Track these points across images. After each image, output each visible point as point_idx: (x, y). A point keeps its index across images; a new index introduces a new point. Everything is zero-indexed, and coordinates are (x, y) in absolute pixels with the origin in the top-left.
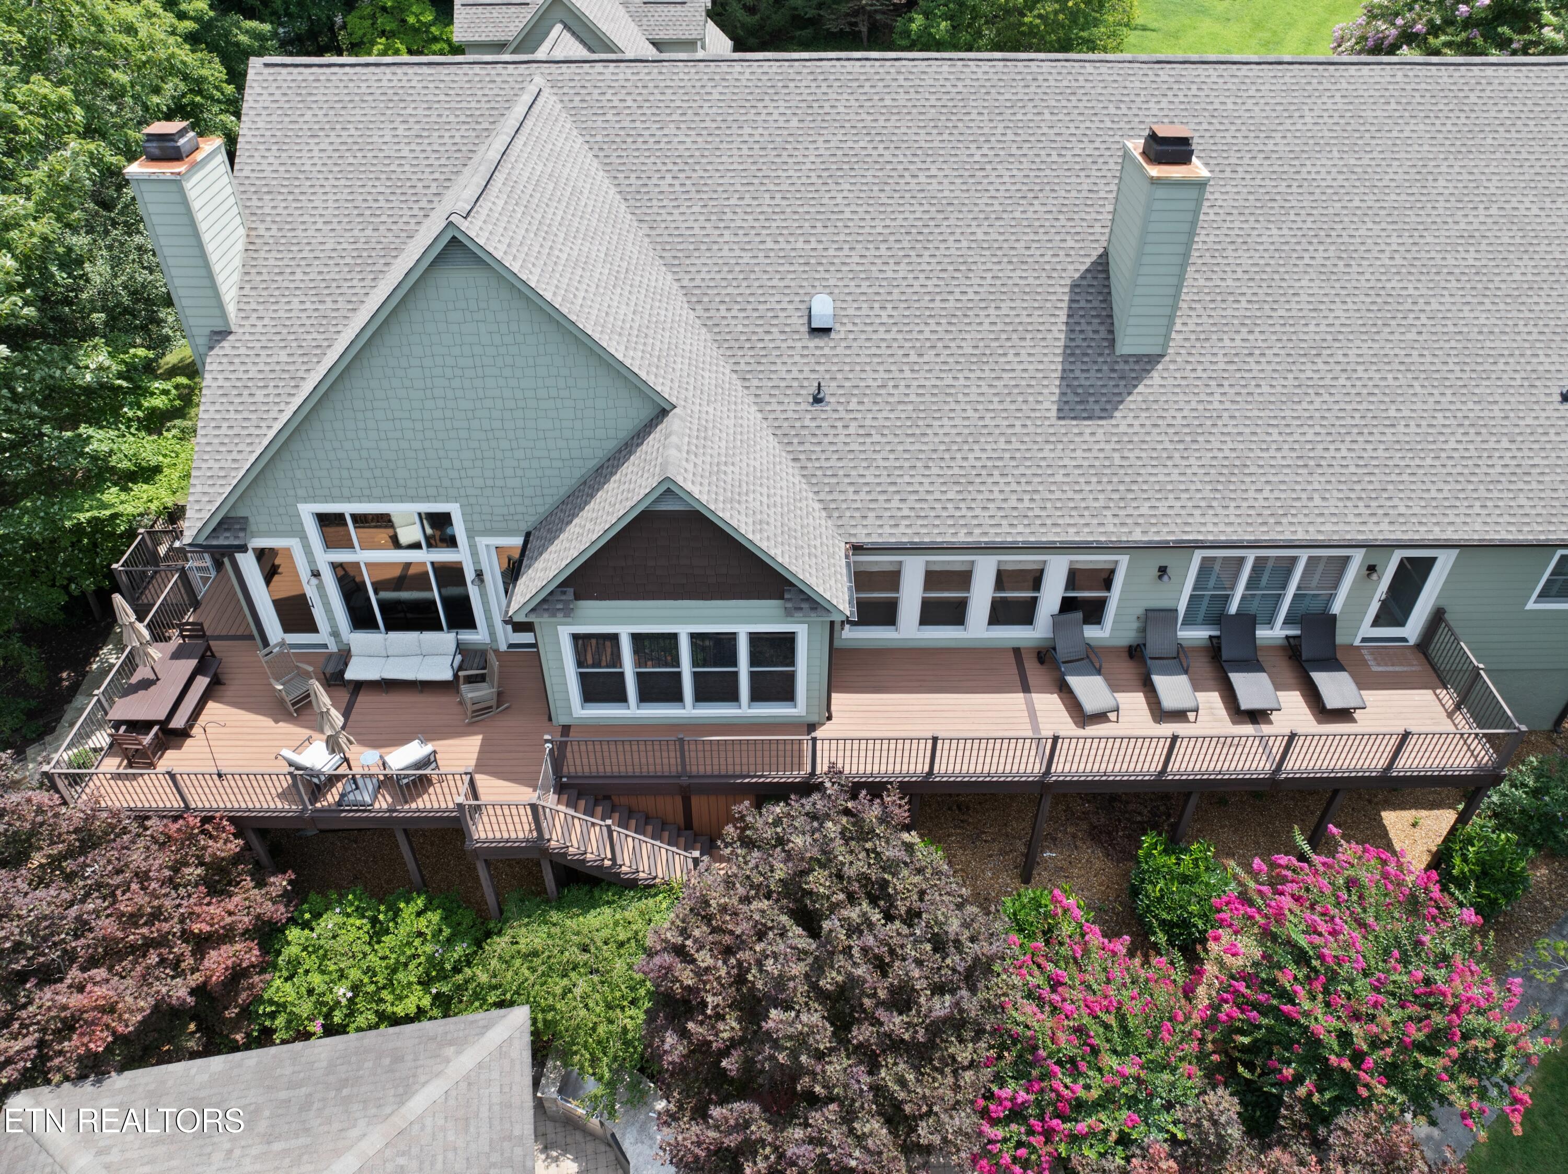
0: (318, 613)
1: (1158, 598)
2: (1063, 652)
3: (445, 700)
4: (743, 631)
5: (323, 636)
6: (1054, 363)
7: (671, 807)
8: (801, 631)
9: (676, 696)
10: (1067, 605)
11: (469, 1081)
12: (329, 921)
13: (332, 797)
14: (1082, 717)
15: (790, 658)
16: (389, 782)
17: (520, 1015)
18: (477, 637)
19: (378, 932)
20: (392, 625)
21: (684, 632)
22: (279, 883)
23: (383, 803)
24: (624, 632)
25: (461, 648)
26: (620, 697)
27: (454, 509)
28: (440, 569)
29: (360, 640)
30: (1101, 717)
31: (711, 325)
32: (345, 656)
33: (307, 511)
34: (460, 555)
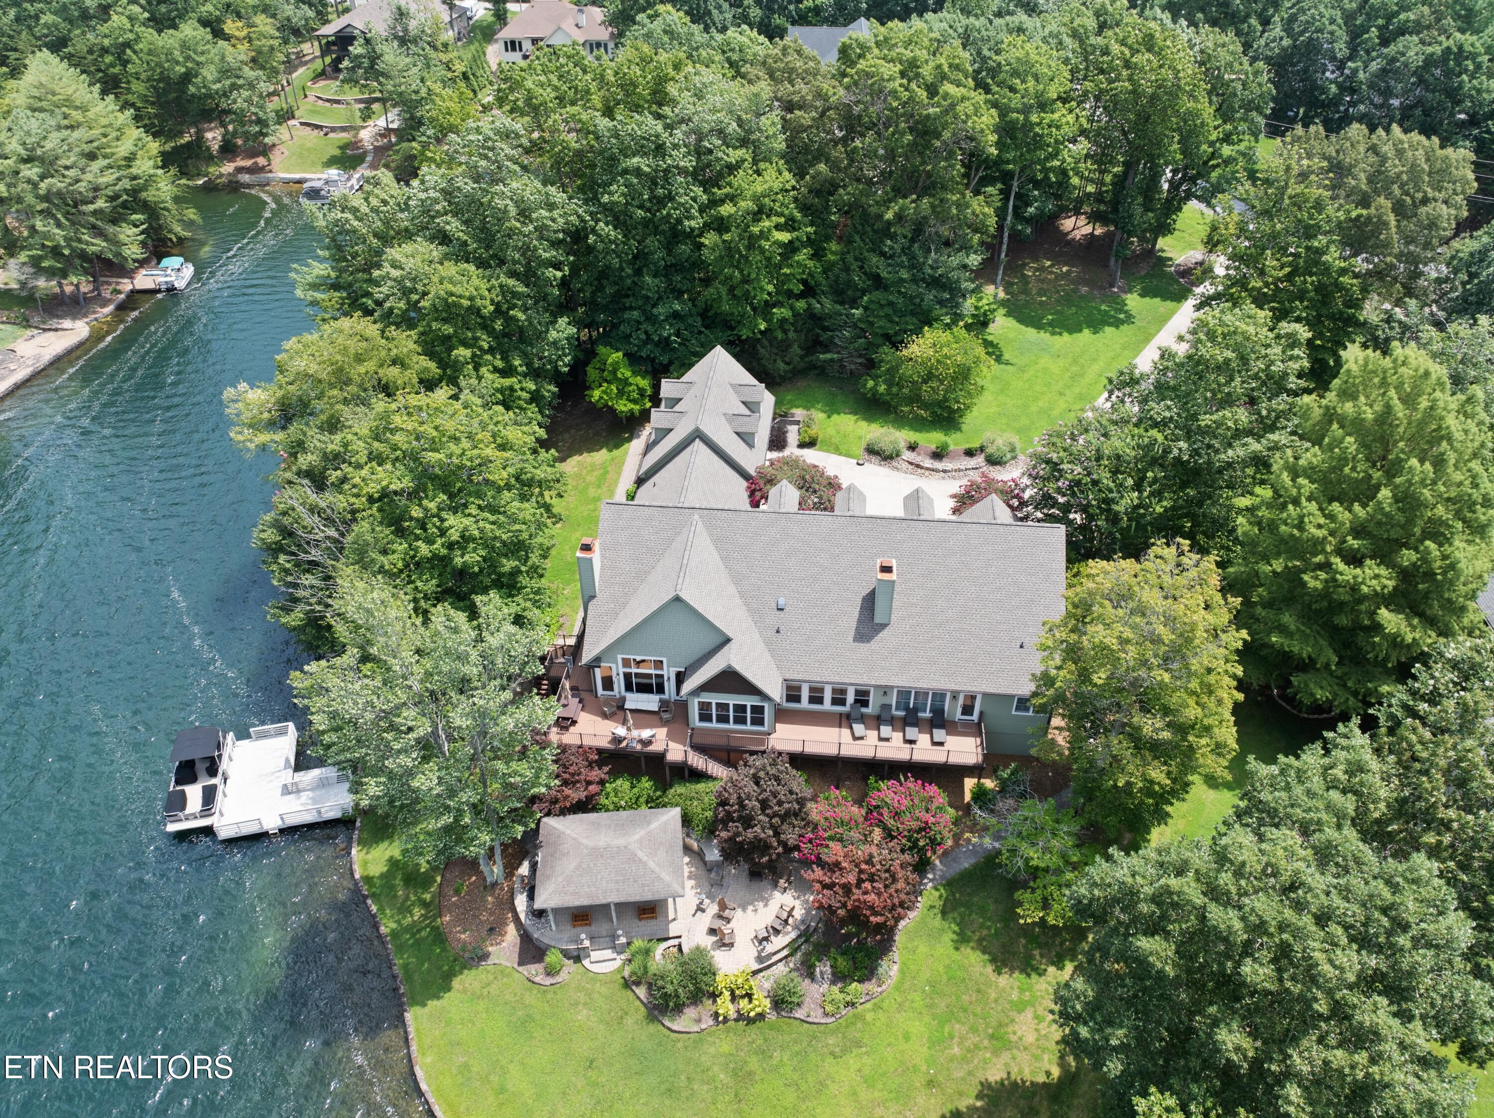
0: (616, 686)
1: (885, 701)
2: (853, 715)
3: (656, 717)
4: (749, 704)
5: (616, 692)
6: (854, 624)
7: (724, 755)
8: (766, 705)
9: (728, 722)
10: (856, 701)
11: (666, 823)
12: (619, 782)
13: (624, 744)
14: (855, 738)
15: (762, 712)
16: (641, 741)
17: (678, 809)
18: (665, 697)
19: (633, 787)
20: (638, 691)
21: (731, 703)
22: (606, 769)
23: (639, 747)
24: (714, 702)
25: (661, 701)
26: (711, 720)
27: (665, 660)
28: (657, 676)
29: (629, 695)
30: (861, 738)
31: (746, 604)
32: (623, 699)
33: (620, 657)
34: (664, 672)
